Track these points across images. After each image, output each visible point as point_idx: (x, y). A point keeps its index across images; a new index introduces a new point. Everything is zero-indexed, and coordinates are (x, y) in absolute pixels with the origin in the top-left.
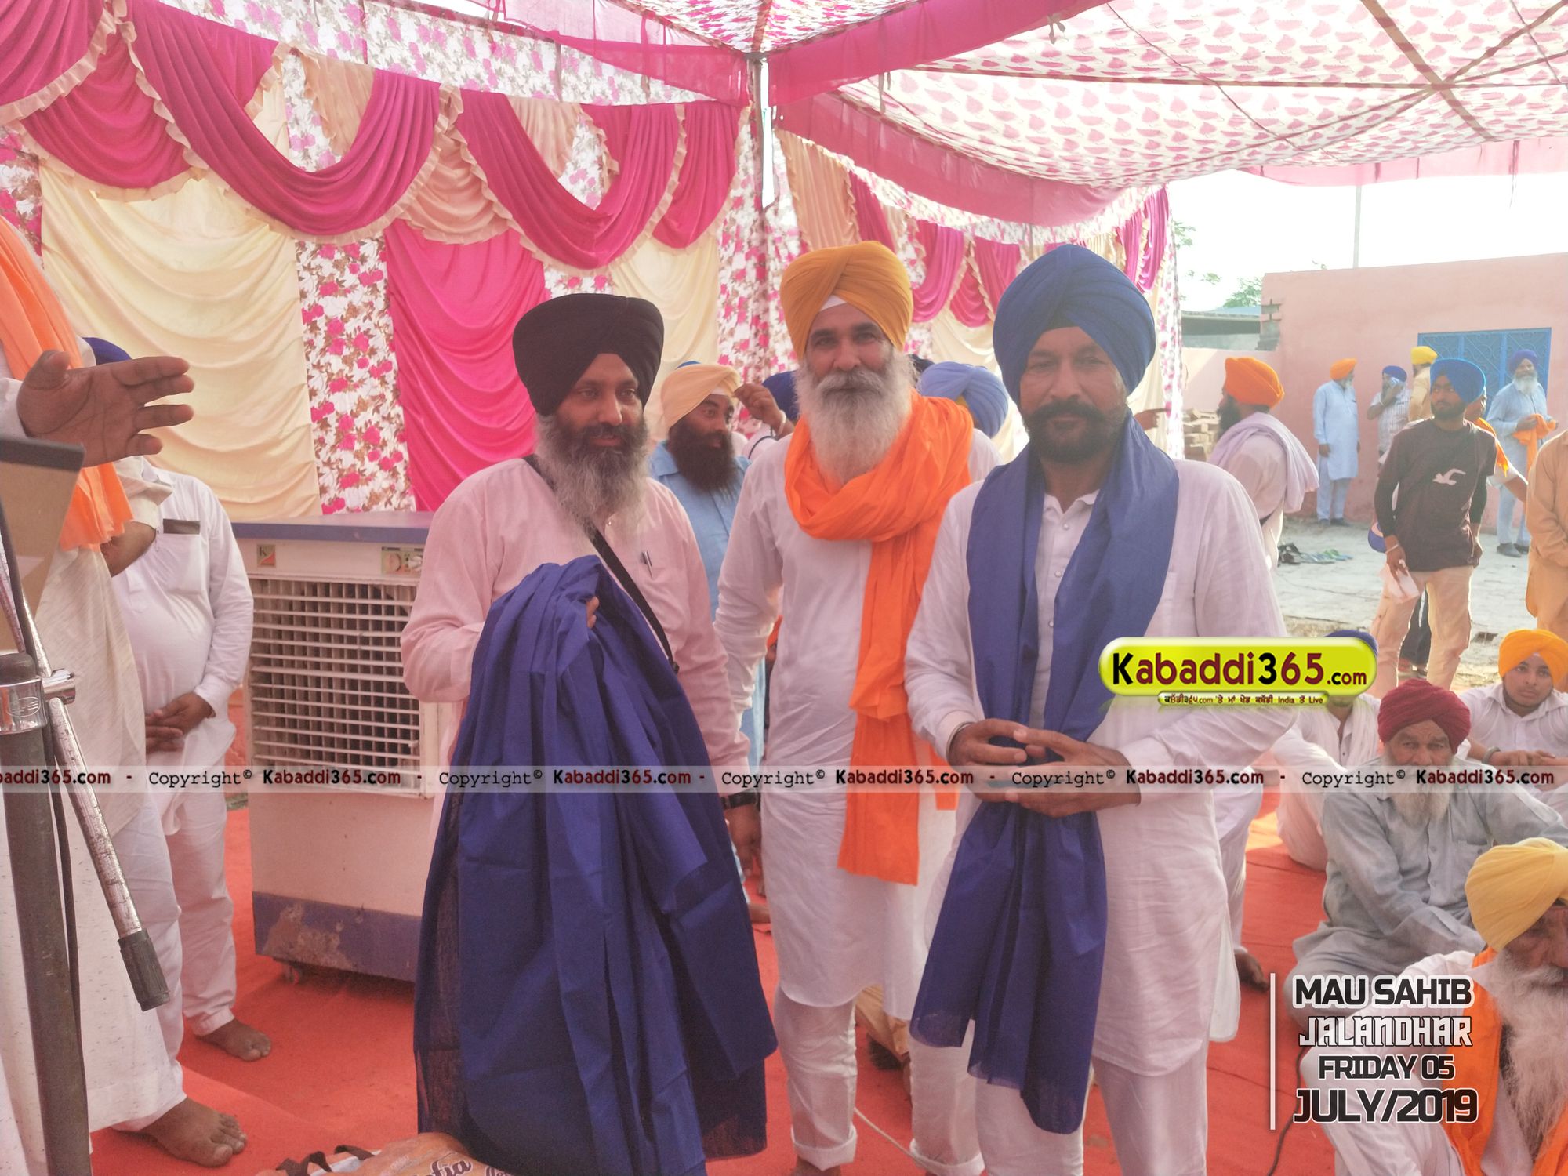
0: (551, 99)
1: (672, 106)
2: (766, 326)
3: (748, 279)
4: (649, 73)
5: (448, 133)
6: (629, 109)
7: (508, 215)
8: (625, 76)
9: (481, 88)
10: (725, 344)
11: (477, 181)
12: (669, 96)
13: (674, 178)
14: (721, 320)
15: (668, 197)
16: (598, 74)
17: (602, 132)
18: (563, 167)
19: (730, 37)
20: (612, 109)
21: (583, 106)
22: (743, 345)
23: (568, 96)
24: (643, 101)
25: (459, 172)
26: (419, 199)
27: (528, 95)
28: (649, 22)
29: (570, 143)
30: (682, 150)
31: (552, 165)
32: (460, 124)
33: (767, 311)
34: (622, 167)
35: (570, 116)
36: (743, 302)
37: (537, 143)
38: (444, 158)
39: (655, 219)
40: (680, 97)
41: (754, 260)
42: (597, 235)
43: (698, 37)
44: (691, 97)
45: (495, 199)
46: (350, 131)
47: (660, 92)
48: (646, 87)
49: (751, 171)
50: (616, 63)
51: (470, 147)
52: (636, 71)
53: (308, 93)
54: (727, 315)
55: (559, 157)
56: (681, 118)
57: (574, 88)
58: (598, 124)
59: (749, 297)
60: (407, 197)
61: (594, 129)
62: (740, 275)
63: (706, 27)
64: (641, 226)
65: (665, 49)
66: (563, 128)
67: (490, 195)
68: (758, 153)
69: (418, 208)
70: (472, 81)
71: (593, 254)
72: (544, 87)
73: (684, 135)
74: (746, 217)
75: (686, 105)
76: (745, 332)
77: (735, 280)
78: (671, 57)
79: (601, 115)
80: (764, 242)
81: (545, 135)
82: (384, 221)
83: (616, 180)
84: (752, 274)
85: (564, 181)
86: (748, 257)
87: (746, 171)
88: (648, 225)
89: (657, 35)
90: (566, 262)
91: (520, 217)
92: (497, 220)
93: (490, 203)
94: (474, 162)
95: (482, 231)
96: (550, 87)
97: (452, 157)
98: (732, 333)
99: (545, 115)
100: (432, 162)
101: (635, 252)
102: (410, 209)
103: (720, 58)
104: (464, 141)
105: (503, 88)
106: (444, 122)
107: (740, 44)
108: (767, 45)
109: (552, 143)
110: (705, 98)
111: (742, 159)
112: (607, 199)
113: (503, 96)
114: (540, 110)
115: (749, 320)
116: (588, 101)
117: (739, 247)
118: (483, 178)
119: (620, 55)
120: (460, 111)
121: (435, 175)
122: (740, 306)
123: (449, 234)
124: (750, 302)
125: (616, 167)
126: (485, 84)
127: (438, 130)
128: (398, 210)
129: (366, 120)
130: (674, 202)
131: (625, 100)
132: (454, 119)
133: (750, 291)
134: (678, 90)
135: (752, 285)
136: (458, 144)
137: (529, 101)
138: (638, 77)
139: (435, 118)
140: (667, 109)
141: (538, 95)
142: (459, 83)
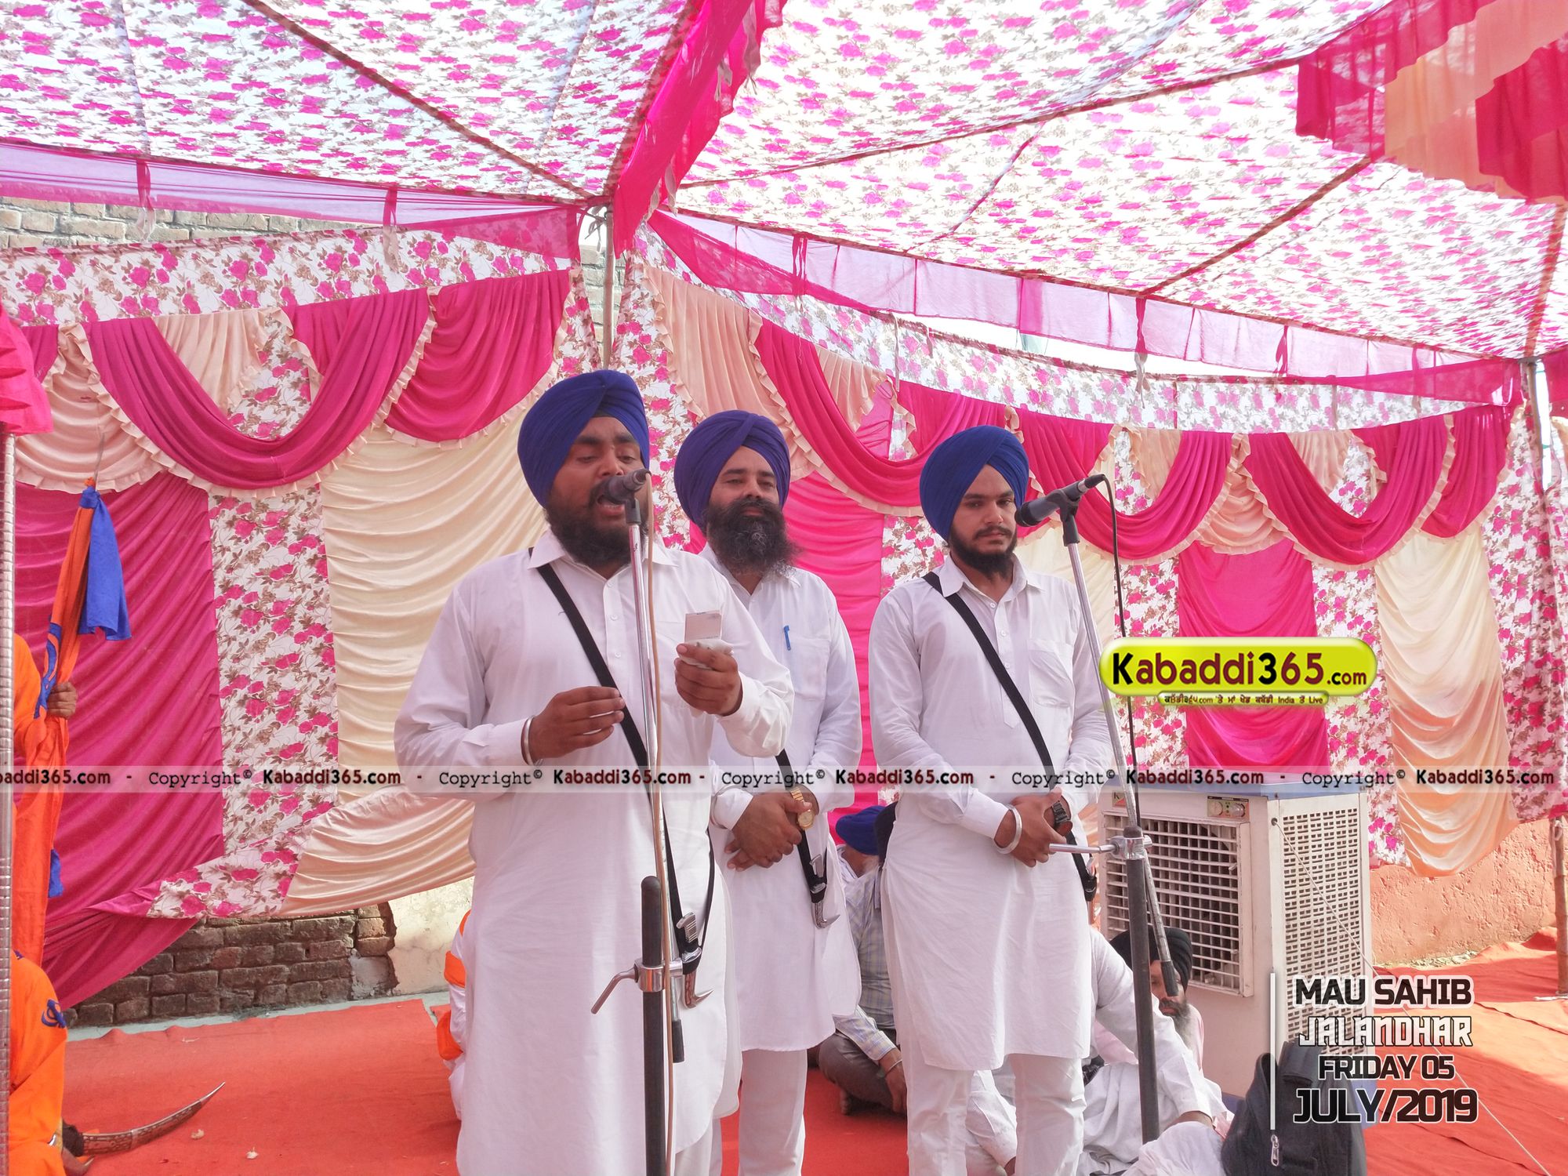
0: (1326, 429)
1: (1441, 416)
2: (1552, 599)
3: (1527, 557)
4: (1419, 392)
5: (1237, 472)
6: (1398, 427)
7: (1284, 528)
8: (1395, 399)
9: (1265, 431)
10: (1505, 619)
11: (1259, 504)
12: (1437, 409)
13: (1443, 478)
14: (1499, 597)
15: (1437, 496)
16: (1370, 402)
17: (1372, 451)
18: (1334, 483)
19: (1500, 351)
20: (1381, 428)
21: (1355, 431)
22: (1526, 619)
23: (1343, 425)
24: (1412, 417)
25: (1245, 499)
26: (1213, 525)
27: (1306, 429)
28: (1419, 351)
29: (1341, 462)
30: (1450, 453)
31: (1323, 483)
32: (1247, 464)
33: (1552, 585)
34: (1389, 477)
35: (1343, 441)
36: (1522, 579)
37: (1311, 469)
38: (1233, 490)
39: (1424, 515)
40: (1447, 408)
41: (1534, 539)
42: (1364, 535)
43: (1469, 354)
44: (1460, 406)
45: (1273, 517)
46: (1161, 477)
47: (1429, 407)
48: (1416, 405)
49: (1528, 460)
50: (1387, 390)
51: (1255, 481)
52: (1408, 393)
53: (1132, 458)
54: (1506, 591)
55: (1331, 475)
56: (1450, 426)
57: (1347, 418)
58: (1367, 444)
59: (1529, 574)
60: (1204, 524)
61: (1365, 448)
62: (1520, 554)
63: (1476, 347)
64: (1410, 522)
65: (1435, 370)
66: (1335, 450)
67: (1270, 515)
68: (1536, 444)
69: (1211, 531)
70: (1259, 428)
71: (1360, 552)
72: (1320, 421)
73: (1453, 440)
74: (1525, 501)
75: (1455, 414)
76: (1524, 606)
77: (1514, 560)
78: (1440, 376)
79: (1368, 436)
80: (1546, 522)
81: (1319, 460)
82: (1185, 544)
83: (1383, 487)
84: (1532, 553)
85: (1334, 496)
86: (1526, 538)
87: (1521, 461)
88: (1417, 521)
89: (1428, 360)
90: (1335, 560)
91: (1295, 528)
92: (1275, 531)
93: (1269, 521)
94: (1257, 490)
95: (1261, 542)
96: (1325, 420)
97: (1241, 489)
98: (1512, 608)
99: (1320, 444)
100: (1224, 494)
101: (1403, 545)
102: (1204, 533)
103: (1491, 367)
104: (1250, 476)
105: (1285, 428)
106: (1234, 463)
107: (1511, 353)
108: (1540, 349)
109: (1325, 465)
110: (1475, 404)
111: (1517, 452)
112: (1374, 505)
113: (1284, 435)
114: (1316, 440)
115: (1530, 595)
116: (1360, 425)
117: (1515, 530)
118: (1265, 501)
119: (1391, 384)
120: (1248, 453)
121: (1227, 504)
122: (1519, 583)
123: (1234, 548)
124: (1531, 579)
125: (1384, 477)
126: (1270, 427)
127: (1230, 470)
128: (1196, 534)
129: (1173, 471)
130: (1444, 498)
131: (1394, 419)
132: (1243, 459)
133: (1530, 568)
134: (1447, 403)
135: (1533, 563)
136: (1245, 478)
137: (1306, 434)
138: (1408, 398)
139: (1228, 461)
140: (1436, 422)
141: (1314, 429)
142: (1248, 430)
